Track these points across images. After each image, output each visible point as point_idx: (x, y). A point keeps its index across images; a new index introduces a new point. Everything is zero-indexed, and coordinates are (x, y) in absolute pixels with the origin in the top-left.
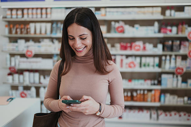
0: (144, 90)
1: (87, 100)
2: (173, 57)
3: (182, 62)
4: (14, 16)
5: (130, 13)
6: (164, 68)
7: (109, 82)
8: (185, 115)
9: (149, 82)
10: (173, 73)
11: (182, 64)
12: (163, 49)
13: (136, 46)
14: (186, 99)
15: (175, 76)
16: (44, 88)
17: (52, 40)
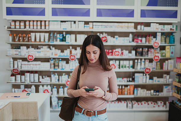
0: (122, 86)
1: (98, 89)
2: (143, 60)
3: (149, 63)
4: (18, 27)
5: (111, 27)
6: (137, 69)
7: (109, 78)
8: (152, 103)
9: (125, 79)
10: (143, 73)
11: (149, 65)
12: (136, 55)
13: (116, 51)
14: (152, 91)
15: (144, 75)
16: (43, 85)
17: (49, 46)
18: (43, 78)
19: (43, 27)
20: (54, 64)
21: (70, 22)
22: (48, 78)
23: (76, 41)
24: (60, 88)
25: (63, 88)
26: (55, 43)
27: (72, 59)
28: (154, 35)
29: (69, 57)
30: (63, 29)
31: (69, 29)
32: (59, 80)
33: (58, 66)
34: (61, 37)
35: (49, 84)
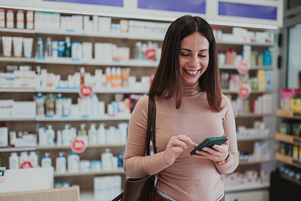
7: (223, 120)
8: (238, 176)
16: (19, 153)
17: (33, 66)
18: (17, 137)
19: (20, 25)
20: (45, 106)
21: (81, 17)
22: (31, 137)
23: (93, 56)
24: (59, 156)
25: (66, 157)
26: (48, 60)
27: (86, 95)
28: (238, 49)
29: (78, 91)
30: (68, 30)
31: (78, 32)
32: (55, 140)
33: (54, 109)
34: (62, 49)
35: (34, 149)
